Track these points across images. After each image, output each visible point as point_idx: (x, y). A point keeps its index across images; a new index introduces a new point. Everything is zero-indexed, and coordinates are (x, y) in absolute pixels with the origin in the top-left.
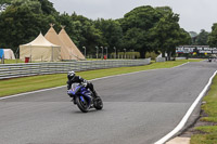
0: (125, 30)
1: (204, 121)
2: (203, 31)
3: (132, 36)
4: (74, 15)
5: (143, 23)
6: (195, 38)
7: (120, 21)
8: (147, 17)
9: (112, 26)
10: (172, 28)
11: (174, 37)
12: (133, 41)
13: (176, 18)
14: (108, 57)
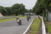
0: (12, 9)
1: (31, 30)
2: (31, 9)
3: (14, 11)
4: (0, 6)
5: (16, 8)
6: (29, 11)
7: (11, 7)
8: (17, 6)
9: (9, 9)
10: (23, 9)
11: (24, 11)
12: (14, 12)
13: (24, 6)
14: (9, 16)
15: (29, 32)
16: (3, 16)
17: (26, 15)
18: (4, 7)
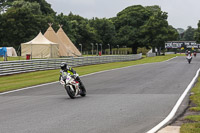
0: (118, 28)
1: (193, 110)
2: (190, 27)
3: (124, 33)
4: (71, 15)
5: (134, 21)
6: (182, 35)
7: (113, 19)
8: (137, 15)
9: (105, 25)
10: (161, 26)
11: (164, 33)
12: (126, 38)
13: (165, 16)
14: (103, 53)
15: (184, 117)
16: (80, 54)
17: (169, 50)
18: (86, 20)
